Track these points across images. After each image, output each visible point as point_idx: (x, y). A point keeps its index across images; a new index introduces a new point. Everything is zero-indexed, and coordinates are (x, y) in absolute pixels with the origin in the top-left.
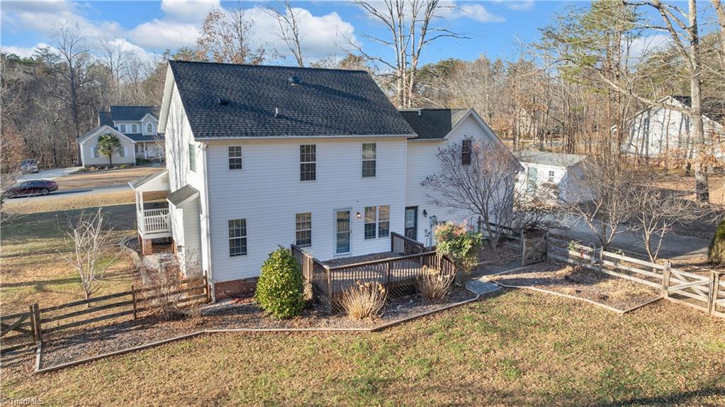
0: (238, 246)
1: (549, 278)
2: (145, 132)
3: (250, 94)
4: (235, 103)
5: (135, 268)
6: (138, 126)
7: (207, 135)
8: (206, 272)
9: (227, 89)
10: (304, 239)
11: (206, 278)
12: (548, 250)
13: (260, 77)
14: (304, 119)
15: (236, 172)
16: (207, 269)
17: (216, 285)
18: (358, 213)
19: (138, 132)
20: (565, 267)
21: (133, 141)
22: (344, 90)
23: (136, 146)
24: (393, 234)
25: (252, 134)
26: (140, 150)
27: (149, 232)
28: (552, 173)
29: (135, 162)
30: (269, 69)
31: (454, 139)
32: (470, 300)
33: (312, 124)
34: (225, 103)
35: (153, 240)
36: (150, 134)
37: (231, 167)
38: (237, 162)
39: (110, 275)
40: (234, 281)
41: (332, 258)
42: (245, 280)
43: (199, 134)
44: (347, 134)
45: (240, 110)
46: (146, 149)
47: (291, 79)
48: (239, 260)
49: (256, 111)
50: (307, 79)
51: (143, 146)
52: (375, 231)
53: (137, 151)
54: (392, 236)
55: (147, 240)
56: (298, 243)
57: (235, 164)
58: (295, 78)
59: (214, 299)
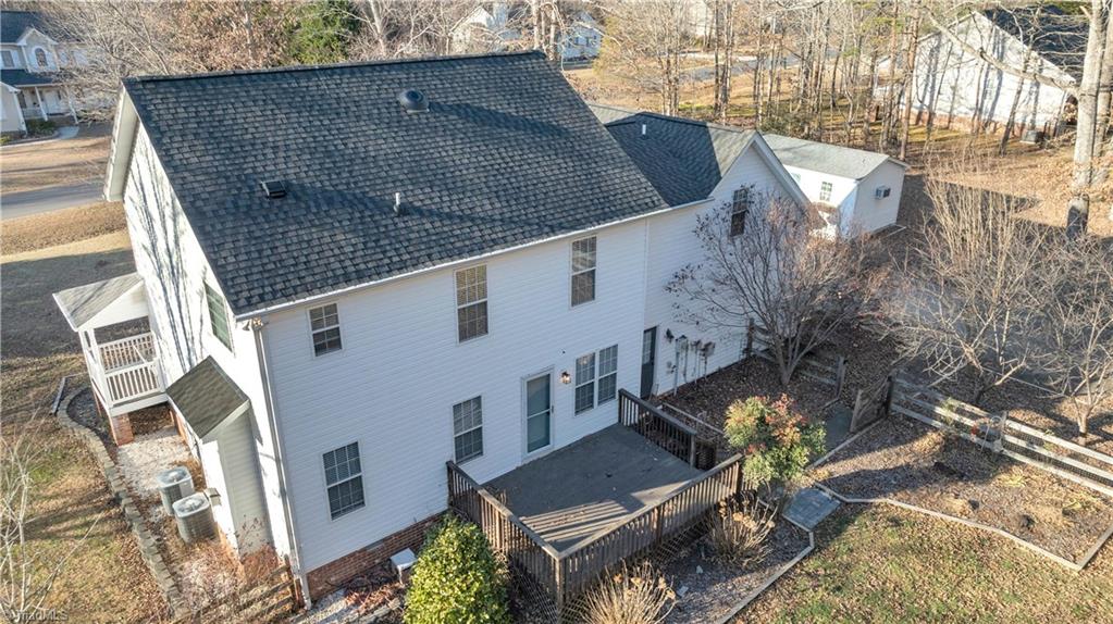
0: (346, 495)
1: (908, 465)
2: (33, 66)
3: (328, 154)
4: (302, 186)
5: (107, 489)
6: (14, 53)
7: (262, 298)
8: (287, 558)
9: (275, 148)
10: (470, 444)
11: (288, 569)
12: (894, 400)
13: (338, 99)
14: (455, 208)
15: (331, 357)
16: (288, 552)
17: (309, 577)
18: (565, 374)
19: (17, 65)
20: (924, 434)
21: (12, 89)
22: (513, 111)
23: (21, 97)
24: (623, 394)
25: (361, 277)
26: (29, 102)
27: (120, 401)
28: (827, 187)
29: (24, 128)
30: (353, 73)
31: (722, 194)
32: (801, 555)
33: (473, 220)
34: (280, 192)
35: (130, 414)
36: (44, 69)
37: (319, 349)
38: (328, 337)
39: (58, 516)
40: (343, 559)
41: (520, 464)
42: (364, 550)
43: (242, 302)
44: (548, 235)
45: (318, 206)
46: (42, 100)
47: (404, 100)
48: (350, 520)
49: (352, 205)
50: (436, 88)
51: (33, 93)
52: (592, 396)
53: (23, 105)
54: (620, 397)
55: (119, 418)
56: (459, 455)
57: (327, 342)
58: (412, 96)
59: (308, 602)
